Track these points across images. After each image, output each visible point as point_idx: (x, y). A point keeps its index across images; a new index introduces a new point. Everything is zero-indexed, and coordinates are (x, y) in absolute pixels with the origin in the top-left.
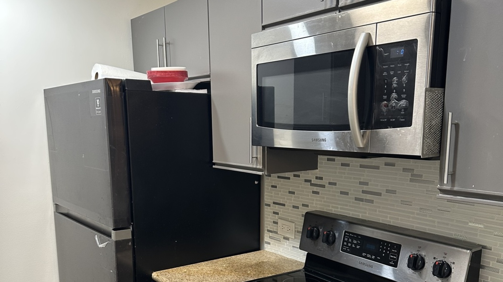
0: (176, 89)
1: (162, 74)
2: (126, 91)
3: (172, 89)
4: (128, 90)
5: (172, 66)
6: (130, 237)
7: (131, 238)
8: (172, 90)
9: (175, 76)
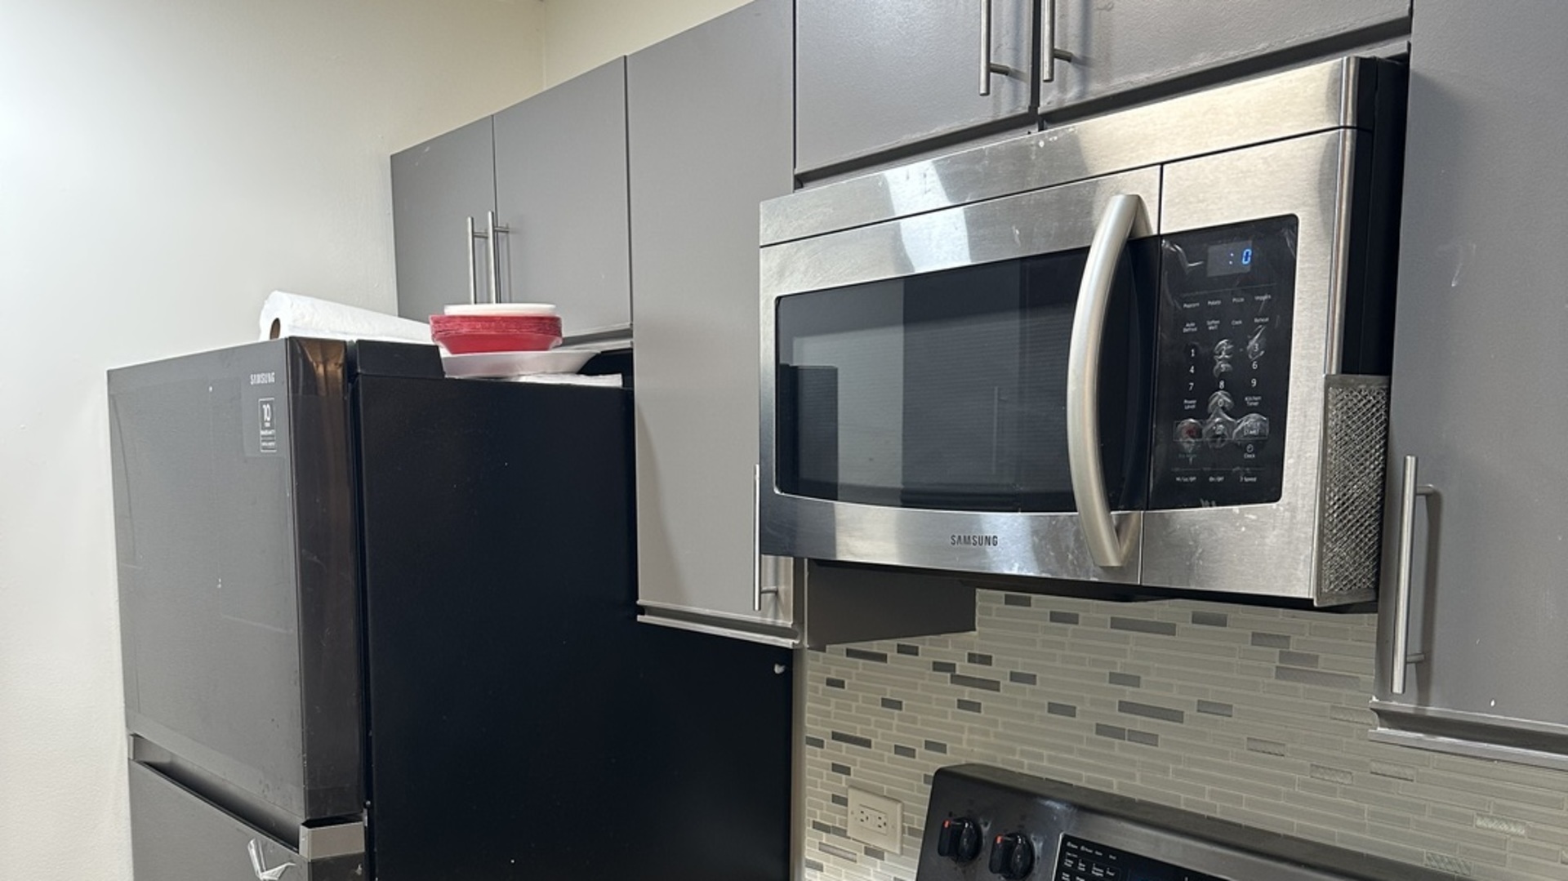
0: (521, 373)
1: (479, 325)
2: (360, 378)
3: (509, 374)
4: (366, 375)
5: (513, 299)
6: (359, 847)
7: (363, 850)
8: (511, 377)
9: (518, 333)
